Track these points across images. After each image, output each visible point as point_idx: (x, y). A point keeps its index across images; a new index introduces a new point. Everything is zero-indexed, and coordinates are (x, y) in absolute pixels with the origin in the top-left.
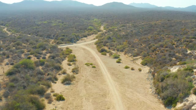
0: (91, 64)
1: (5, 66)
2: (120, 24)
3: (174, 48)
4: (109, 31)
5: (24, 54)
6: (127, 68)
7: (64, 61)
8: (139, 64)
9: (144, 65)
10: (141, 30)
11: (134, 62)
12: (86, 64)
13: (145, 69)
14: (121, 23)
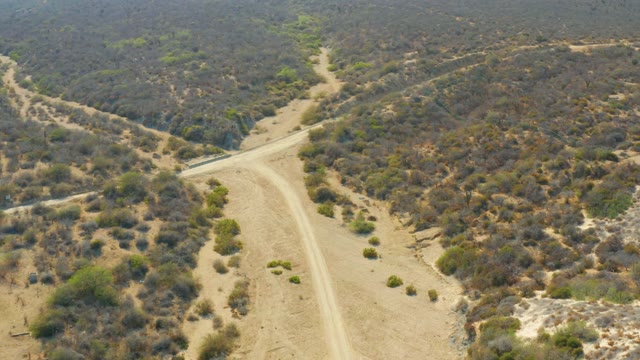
0: (287, 267)
1: (26, 291)
2: (383, 50)
3: (545, 199)
4: (346, 93)
5: (79, 223)
6: (394, 283)
7: (202, 248)
8: (433, 265)
9: (448, 274)
10: (446, 91)
11: (418, 253)
12: (271, 266)
13: (448, 289)
14: (384, 46)
